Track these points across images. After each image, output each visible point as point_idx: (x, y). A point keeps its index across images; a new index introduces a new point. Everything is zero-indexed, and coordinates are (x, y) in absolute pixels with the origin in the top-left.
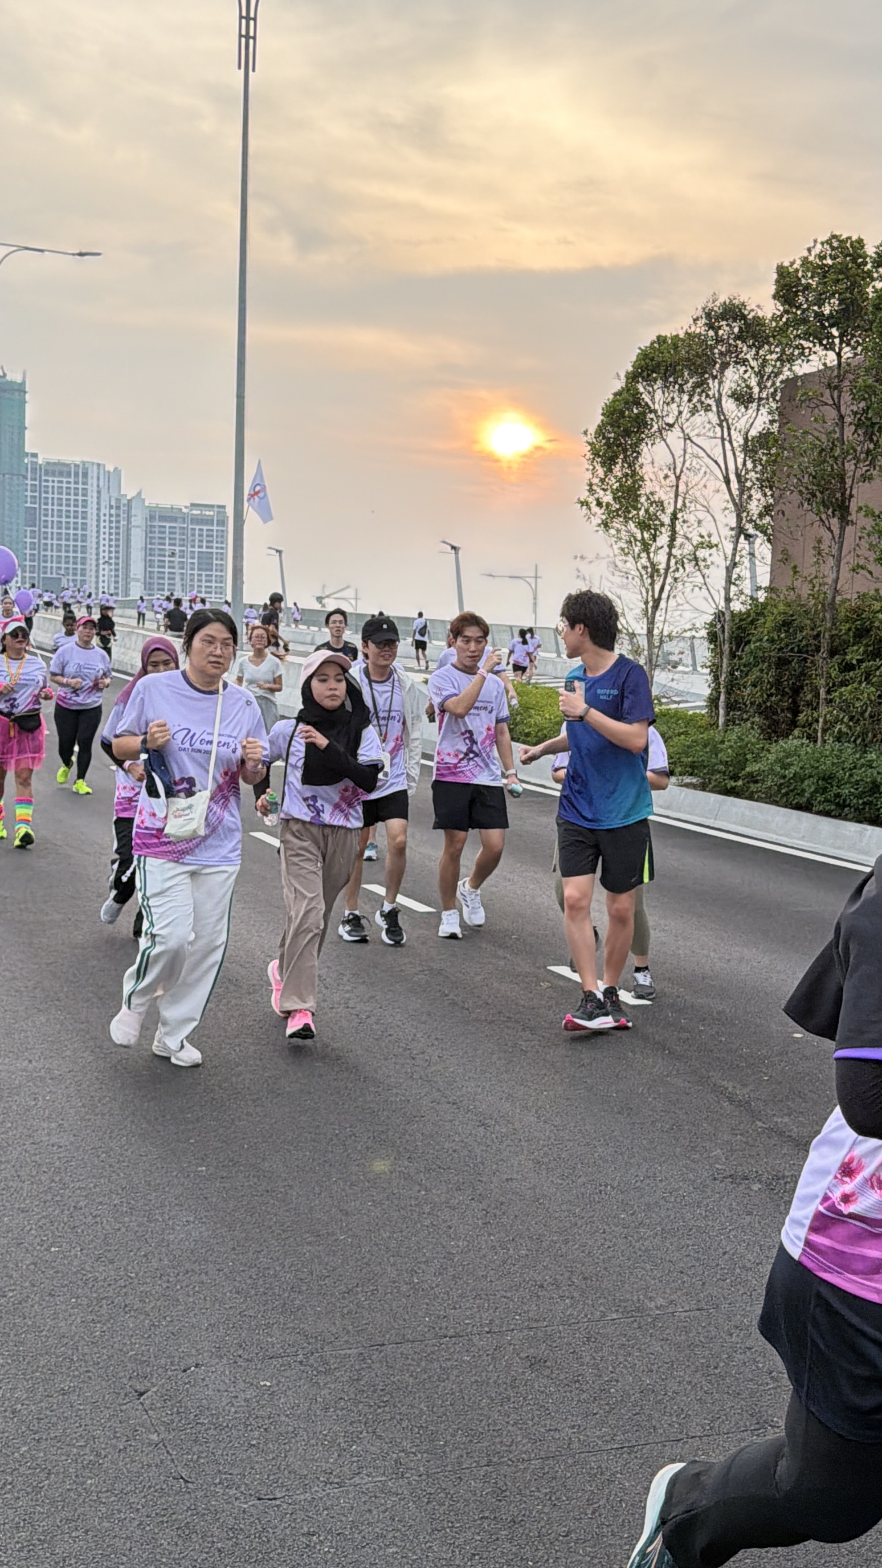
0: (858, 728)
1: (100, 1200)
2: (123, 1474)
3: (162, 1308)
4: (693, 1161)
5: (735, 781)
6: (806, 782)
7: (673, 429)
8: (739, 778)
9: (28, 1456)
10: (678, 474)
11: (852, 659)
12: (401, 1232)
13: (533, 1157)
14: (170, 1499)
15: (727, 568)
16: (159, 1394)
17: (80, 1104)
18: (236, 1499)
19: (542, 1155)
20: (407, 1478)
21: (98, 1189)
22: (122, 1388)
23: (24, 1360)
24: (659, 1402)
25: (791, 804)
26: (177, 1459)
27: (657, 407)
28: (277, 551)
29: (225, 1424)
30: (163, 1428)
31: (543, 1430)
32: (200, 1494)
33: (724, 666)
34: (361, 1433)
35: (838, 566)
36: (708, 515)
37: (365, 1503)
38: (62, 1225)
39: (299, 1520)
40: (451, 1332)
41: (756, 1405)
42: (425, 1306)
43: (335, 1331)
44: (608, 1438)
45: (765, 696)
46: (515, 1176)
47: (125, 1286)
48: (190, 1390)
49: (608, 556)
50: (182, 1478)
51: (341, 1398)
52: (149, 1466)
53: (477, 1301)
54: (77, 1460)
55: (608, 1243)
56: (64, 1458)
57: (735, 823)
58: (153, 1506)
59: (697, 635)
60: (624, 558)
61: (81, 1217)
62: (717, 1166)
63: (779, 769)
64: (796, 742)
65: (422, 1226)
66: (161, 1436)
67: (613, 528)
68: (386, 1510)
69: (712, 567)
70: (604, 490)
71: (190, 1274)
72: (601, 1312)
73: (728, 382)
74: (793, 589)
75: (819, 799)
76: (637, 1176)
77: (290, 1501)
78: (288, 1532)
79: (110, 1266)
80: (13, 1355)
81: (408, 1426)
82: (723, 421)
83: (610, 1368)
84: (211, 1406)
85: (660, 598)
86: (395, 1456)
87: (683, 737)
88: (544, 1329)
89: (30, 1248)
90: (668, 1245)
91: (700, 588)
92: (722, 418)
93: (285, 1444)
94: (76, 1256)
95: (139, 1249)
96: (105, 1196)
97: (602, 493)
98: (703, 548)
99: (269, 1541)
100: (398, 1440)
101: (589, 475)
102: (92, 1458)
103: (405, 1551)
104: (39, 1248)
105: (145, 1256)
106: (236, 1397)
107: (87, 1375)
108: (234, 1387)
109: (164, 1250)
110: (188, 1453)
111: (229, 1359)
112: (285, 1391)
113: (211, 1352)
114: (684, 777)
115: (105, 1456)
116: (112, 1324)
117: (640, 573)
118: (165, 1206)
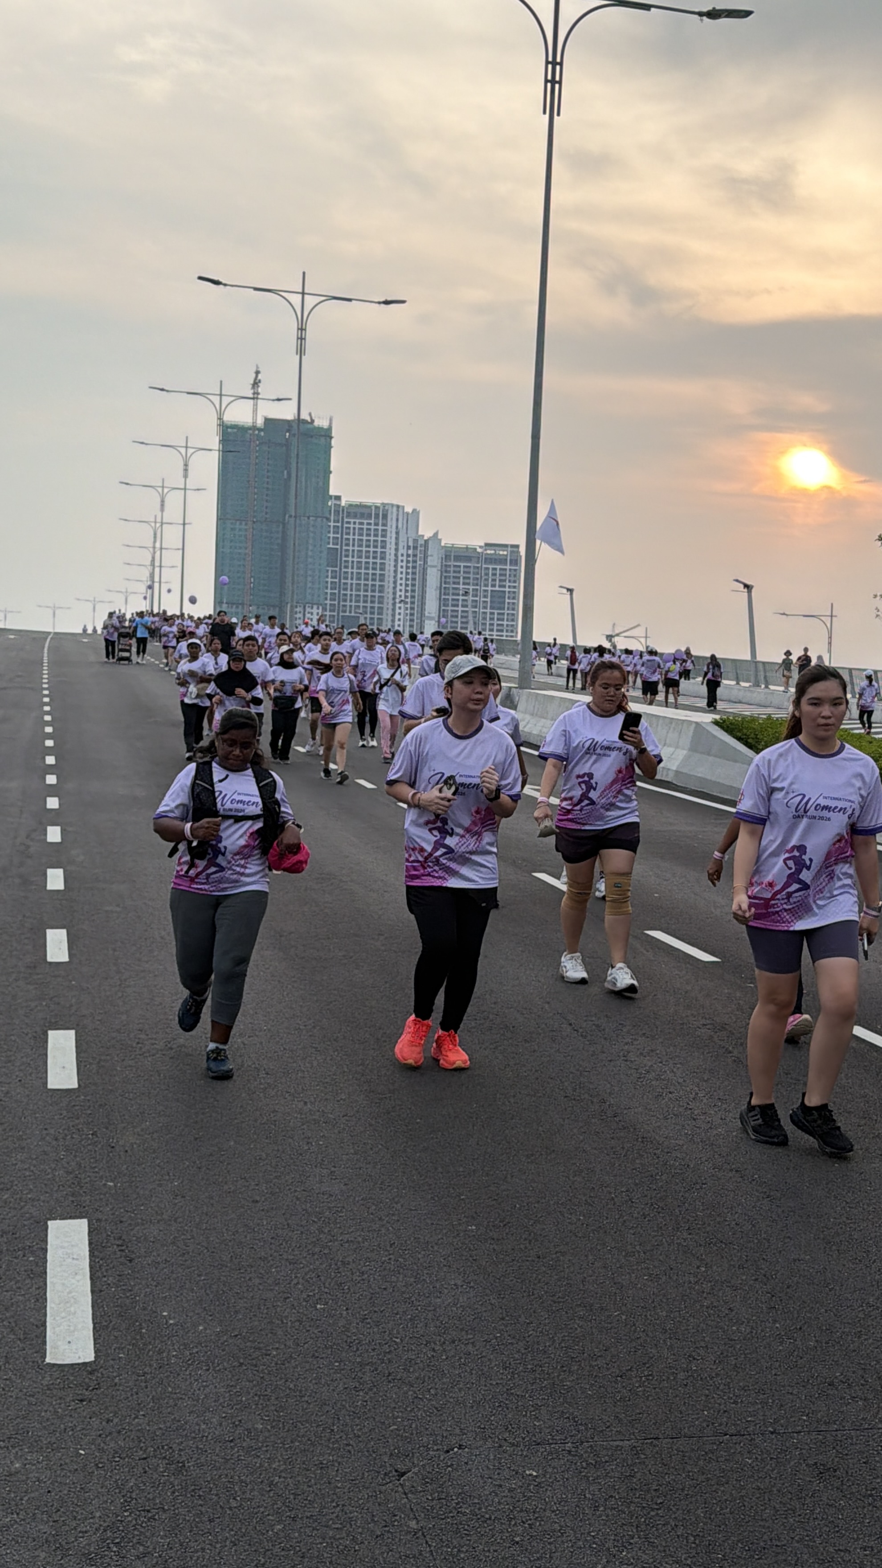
1: (368, 1255)
3: (426, 1379)
9: (282, 1534)
12: (679, 1311)
13: (822, 1235)
16: (420, 1476)
17: (352, 1151)
21: (366, 1244)
22: (382, 1466)
23: (284, 1426)
26: (437, 1552)
28: (568, 590)
29: (487, 1516)
30: (423, 1515)
34: (633, 1539)
38: (329, 1280)
40: (733, 1430)
42: (704, 1398)
43: (606, 1419)
46: (802, 1257)
47: (390, 1352)
48: (452, 1475)
51: (611, 1496)
52: (407, 1556)
53: (761, 1396)
54: (332, 1543)
56: (320, 1540)
61: (349, 1274)
65: (702, 1306)
66: (420, 1525)
71: (456, 1343)
79: (375, 1329)
80: (274, 1420)
81: (682, 1536)
84: (474, 1494)
88: (836, 1434)
89: (296, 1304)
93: (549, 1543)
94: (341, 1314)
95: (404, 1312)
96: (372, 1251)
102: (348, 1543)
104: (304, 1303)
105: (411, 1319)
106: (500, 1486)
107: (348, 1448)
108: (499, 1474)
109: (430, 1315)
110: (447, 1546)
111: (494, 1442)
112: (552, 1482)
113: (475, 1432)
115: (362, 1543)
116: (374, 1393)
118: (433, 1266)
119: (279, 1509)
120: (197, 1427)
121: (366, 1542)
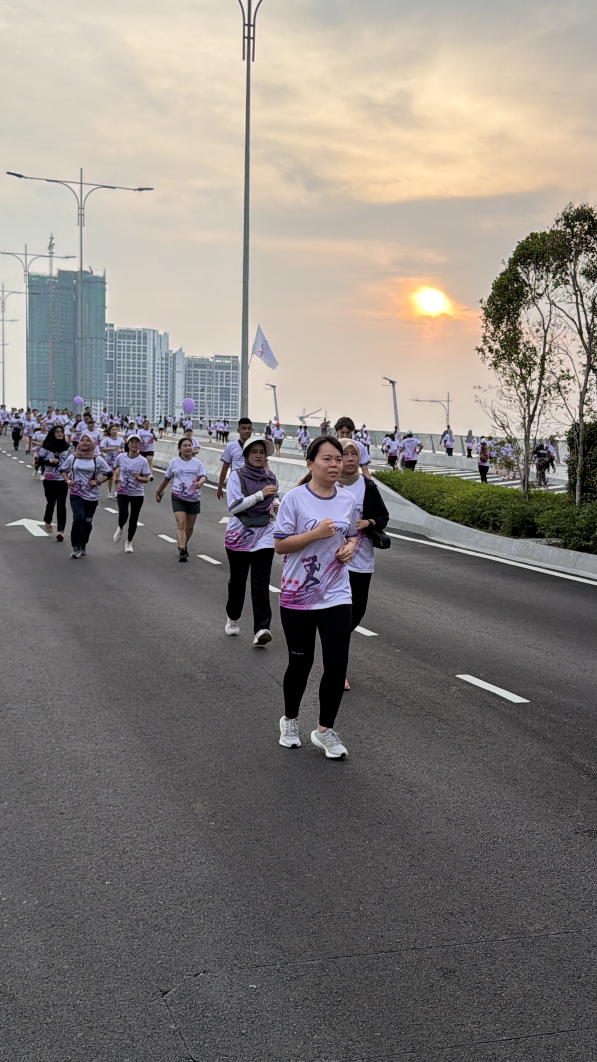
1: (141, 846)
2: (150, 1055)
3: (181, 928)
4: (560, 819)
5: (588, 541)
7: (542, 297)
8: (590, 539)
9: (83, 1039)
10: (546, 328)
12: (351, 872)
13: (445, 815)
15: (581, 393)
16: (177, 994)
17: (129, 775)
19: (451, 814)
21: (139, 838)
22: (151, 988)
23: (83, 965)
24: (539, 1004)
26: (189, 1044)
27: (531, 282)
28: (272, 386)
29: (223, 1017)
30: (179, 1020)
31: (452, 1025)
33: (579, 461)
34: (321, 1026)
36: (567, 356)
38: (114, 864)
40: (387, 948)
42: (367, 928)
43: (303, 947)
44: (500, 1031)
46: (432, 830)
47: (156, 911)
48: (199, 991)
49: (497, 386)
50: (192, 1058)
51: (307, 999)
52: (170, 1049)
53: (406, 925)
54: (117, 1043)
55: (500, 882)
56: (108, 1041)
57: (588, 571)
60: (509, 387)
61: (127, 859)
62: (578, 823)
65: (366, 867)
66: (178, 1026)
67: (500, 366)
69: (570, 392)
70: (494, 341)
71: (201, 902)
72: (495, 934)
73: (581, 263)
79: (146, 896)
80: (76, 962)
81: (354, 1022)
82: (578, 291)
83: (502, 977)
84: (214, 1003)
85: (534, 415)
86: (345, 1043)
87: (550, 511)
88: (453, 947)
89: (91, 882)
90: (543, 883)
91: (562, 407)
92: (577, 289)
93: (266, 1033)
94: (122, 887)
95: (166, 883)
96: (144, 843)
97: (492, 343)
98: (563, 379)
100: (347, 1032)
101: (484, 330)
102: (128, 1042)
104: (97, 881)
105: (171, 888)
106: (232, 996)
107: (126, 978)
108: (231, 989)
109: (184, 884)
110: (196, 1039)
111: (228, 967)
112: (267, 992)
113: (215, 961)
114: (552, 539)
115: (137, 1041)
116: (146, 940)
117: (520, 398)
118: (186, 851)
119: (80, 1022)
120: (23, 970)
121: (141, 1041)
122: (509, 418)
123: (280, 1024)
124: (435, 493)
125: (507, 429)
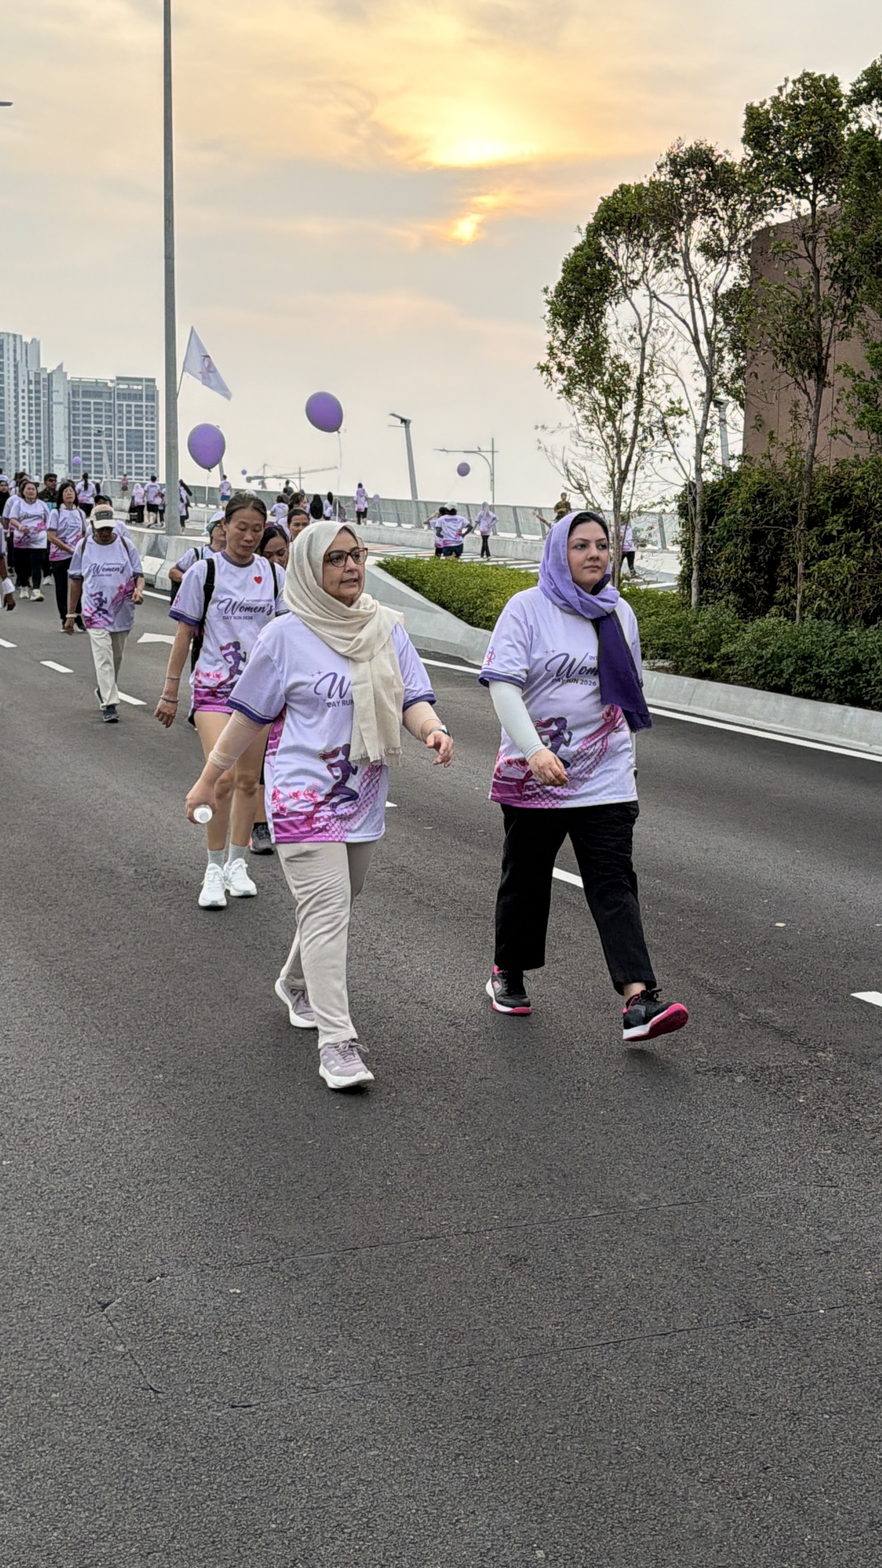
0: (838, 604)
1: (53, 1111)
2: (89, 1386)
3: (123, 1218)
4: (675, 1056)
5: (710, 663)
6: (784, 663)
7: (638, 287)
8: (714, 660)
10: (644, 335)
11: (832, 530)
12: (372, 1135)
13: (507, 1056)
14: (140, 1410)
15: (698, 436)
16: (124, 1305)
17: (26, 1014)
18: (209, 1407)
19: (516, 1055)
20: (386, 1380)
21: (49, 1101)
22: (84, 1300)
24: (645, 1297)
25: (769, 686)
26: (146, 1370)
27: (621, 262)
29: (194, 1333)
30: (129, 1339)
31: (525, 1328)
32: (172, 1403)
33: (696, 541)
34: (337, 1337)
35: (816, 429)
36: (677, 379)
37: (343, 1406)
38: (13, 1137)
39: (275, 1426)
40: (428, 1234)
41: (745, 1297)
42: (399, 1208)
43: (306, 1236)
44: (593, 1334)
45: (740, 572)
46: (488, 1075)
47: (83, 1198)
48: (156, 1301)
49: (571, 425)
50: (152, 1389)
51: (315, 1304)
52: (117, 1377)
53: (454, 1202)
54: (40, 1374)
55: (588, 1140)
56: (26, 1372)
57: (711, 708)
58: (122, 1418)
59: (668, 510)
60: (587, 426)
61: (33, 1130)
62: (699, 1061)
63: (755, 649)
64: (772, 620)
65: (393, 1129)
66: (128, 1348)
67: (575, 394)
68: (366, 1413)
69: (681, 435)
70: (566, 354)
71: (151, 1184)
72: (583, 1209)
73: (696, 234)
74: (769, 457)
75: (798, 680)
76: (616, 1071)
77: (265, 1408)
78: (264, 1438)
79: (66, 1179)
81: (385, 1330)
82: (691, 276)
83: (594, 1265)
84: (179, 1315)
85: (627, 470)
86: (373, 1359)
87: (653, 617)
88: (523, 1228)
90: (651, 1140)
91: (670, 458)
92: (690, 273)
93: (257, 1351)
94: (30, 1168)
95: (95, 1160)
96: (56, 1107)
97: (563, 356)
98: (672, 415)
99: (245, 1448)
100: (376, 1343)
101: (549, 337)
102: (56, 1371)
103: (387, 1453)
105: (103, 1166)
106: (205, 1305)
107: (47, 1288)
108: (203, 1295)
109: (122, 1160)
110: (156, 1364)
111: (196, 1268)
112: (256, 1297)
113: (177, 1261)
114: (656, 661)
115: (70, 1370)
116: (71, 1236)
117: (605, 443)
118: (122, 1116)
121: (74, 1369)
122: (589, 475)
123: (278, 1339)
124: (477, 593)
125: (586, 492)
